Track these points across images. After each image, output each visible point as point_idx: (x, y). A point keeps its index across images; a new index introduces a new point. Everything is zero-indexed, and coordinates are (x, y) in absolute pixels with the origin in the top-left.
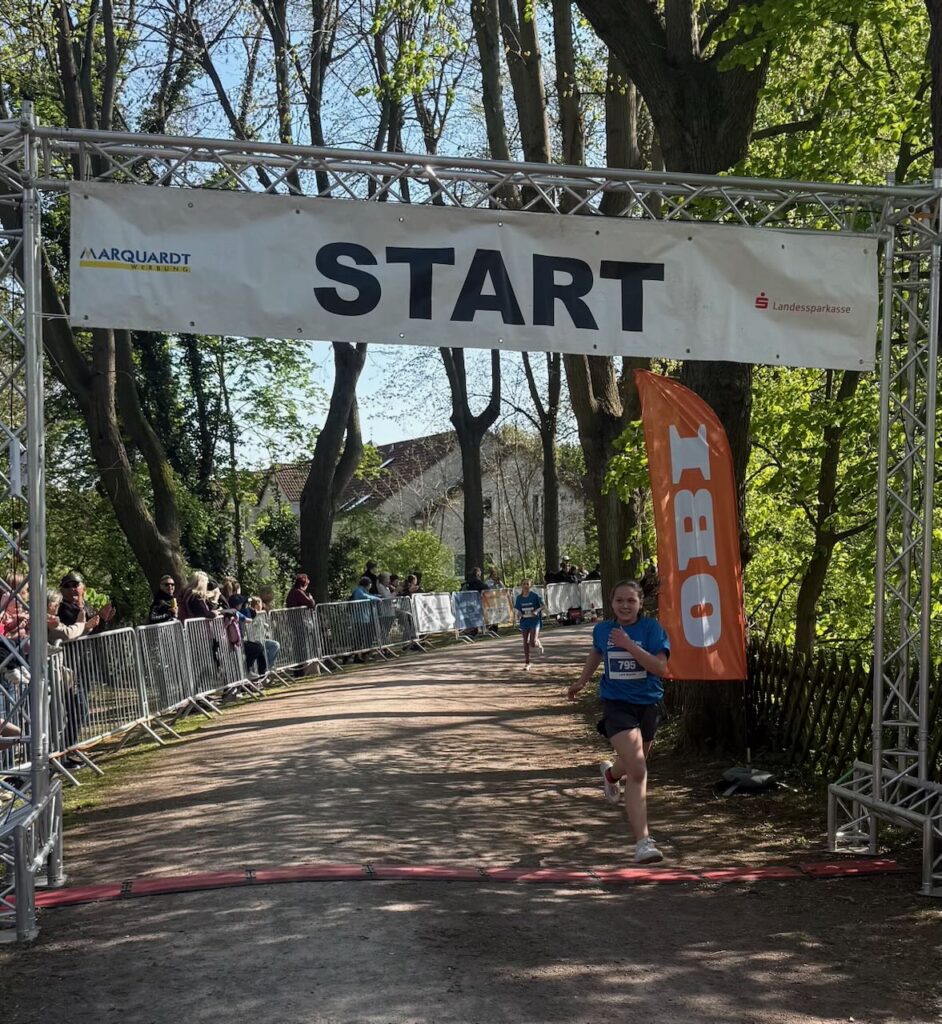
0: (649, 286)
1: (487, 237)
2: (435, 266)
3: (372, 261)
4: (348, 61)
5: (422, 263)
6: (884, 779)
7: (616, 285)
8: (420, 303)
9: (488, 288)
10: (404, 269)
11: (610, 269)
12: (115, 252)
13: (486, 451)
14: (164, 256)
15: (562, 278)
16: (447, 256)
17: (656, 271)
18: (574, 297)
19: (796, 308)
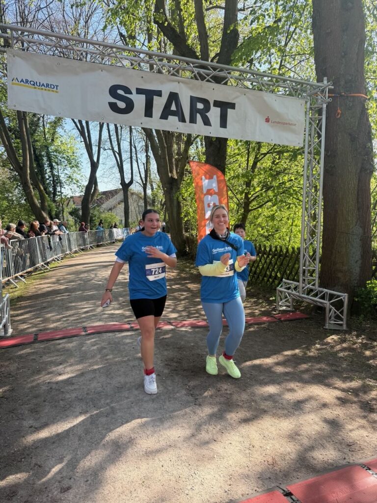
0: (230, 111)
1: (174, 87)
2: (155, 97)
3: (131, 93)
5: (149, 95)
7: (218, 109)
8: (149, 112)
9: (173, 108)
10: (143, 98)
11: (217, 104)
12: (27, 81)
15: (200, 106)
16: (159, 93)
17: (233, 106)
18: (204, 113)
19: (279, 123)
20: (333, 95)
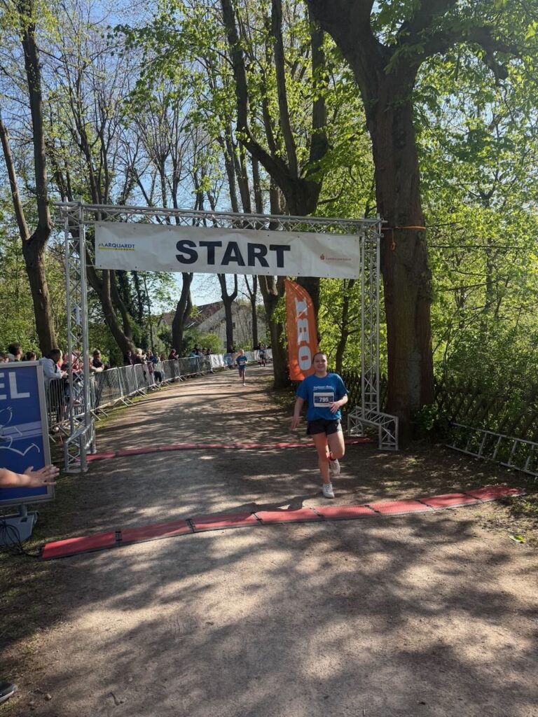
0: (285, 252)
1: (232, 237)
2: (216, 247)
3: (195, 246)
4: (185, 181)
5: (211, 246)
6: (366, 412)
7: (275, 253)
8: (211, 260)
9: (233, 254)
10: (205, 248)
11: (273, 247)
12: (110, 245)
13: (233, 307)
14: (126, 245)
15: (257, 251)
16: (219, 244)
17: (288, 248)
18: (261, 257)
19: (333, 259)
20: (388, 229)
